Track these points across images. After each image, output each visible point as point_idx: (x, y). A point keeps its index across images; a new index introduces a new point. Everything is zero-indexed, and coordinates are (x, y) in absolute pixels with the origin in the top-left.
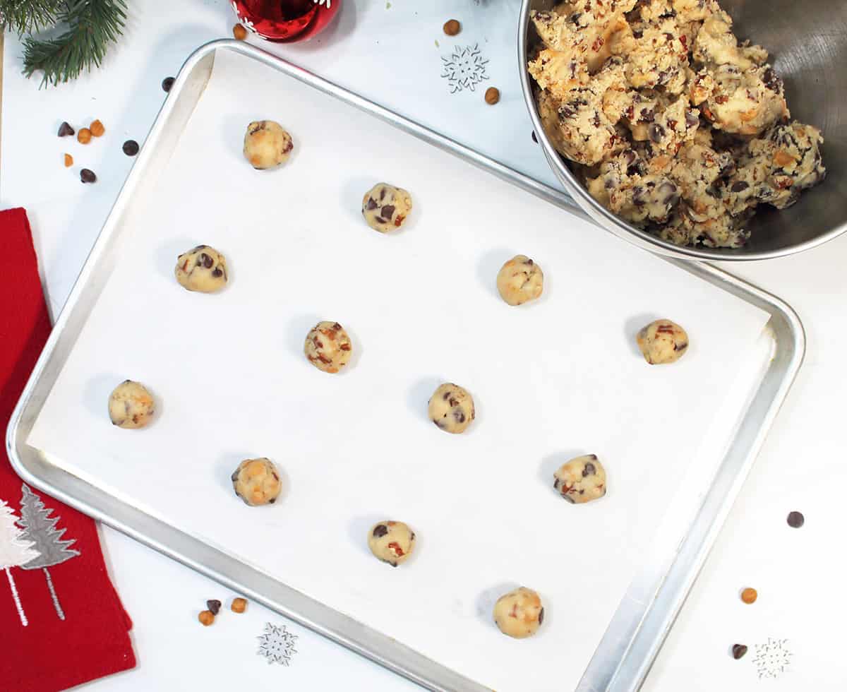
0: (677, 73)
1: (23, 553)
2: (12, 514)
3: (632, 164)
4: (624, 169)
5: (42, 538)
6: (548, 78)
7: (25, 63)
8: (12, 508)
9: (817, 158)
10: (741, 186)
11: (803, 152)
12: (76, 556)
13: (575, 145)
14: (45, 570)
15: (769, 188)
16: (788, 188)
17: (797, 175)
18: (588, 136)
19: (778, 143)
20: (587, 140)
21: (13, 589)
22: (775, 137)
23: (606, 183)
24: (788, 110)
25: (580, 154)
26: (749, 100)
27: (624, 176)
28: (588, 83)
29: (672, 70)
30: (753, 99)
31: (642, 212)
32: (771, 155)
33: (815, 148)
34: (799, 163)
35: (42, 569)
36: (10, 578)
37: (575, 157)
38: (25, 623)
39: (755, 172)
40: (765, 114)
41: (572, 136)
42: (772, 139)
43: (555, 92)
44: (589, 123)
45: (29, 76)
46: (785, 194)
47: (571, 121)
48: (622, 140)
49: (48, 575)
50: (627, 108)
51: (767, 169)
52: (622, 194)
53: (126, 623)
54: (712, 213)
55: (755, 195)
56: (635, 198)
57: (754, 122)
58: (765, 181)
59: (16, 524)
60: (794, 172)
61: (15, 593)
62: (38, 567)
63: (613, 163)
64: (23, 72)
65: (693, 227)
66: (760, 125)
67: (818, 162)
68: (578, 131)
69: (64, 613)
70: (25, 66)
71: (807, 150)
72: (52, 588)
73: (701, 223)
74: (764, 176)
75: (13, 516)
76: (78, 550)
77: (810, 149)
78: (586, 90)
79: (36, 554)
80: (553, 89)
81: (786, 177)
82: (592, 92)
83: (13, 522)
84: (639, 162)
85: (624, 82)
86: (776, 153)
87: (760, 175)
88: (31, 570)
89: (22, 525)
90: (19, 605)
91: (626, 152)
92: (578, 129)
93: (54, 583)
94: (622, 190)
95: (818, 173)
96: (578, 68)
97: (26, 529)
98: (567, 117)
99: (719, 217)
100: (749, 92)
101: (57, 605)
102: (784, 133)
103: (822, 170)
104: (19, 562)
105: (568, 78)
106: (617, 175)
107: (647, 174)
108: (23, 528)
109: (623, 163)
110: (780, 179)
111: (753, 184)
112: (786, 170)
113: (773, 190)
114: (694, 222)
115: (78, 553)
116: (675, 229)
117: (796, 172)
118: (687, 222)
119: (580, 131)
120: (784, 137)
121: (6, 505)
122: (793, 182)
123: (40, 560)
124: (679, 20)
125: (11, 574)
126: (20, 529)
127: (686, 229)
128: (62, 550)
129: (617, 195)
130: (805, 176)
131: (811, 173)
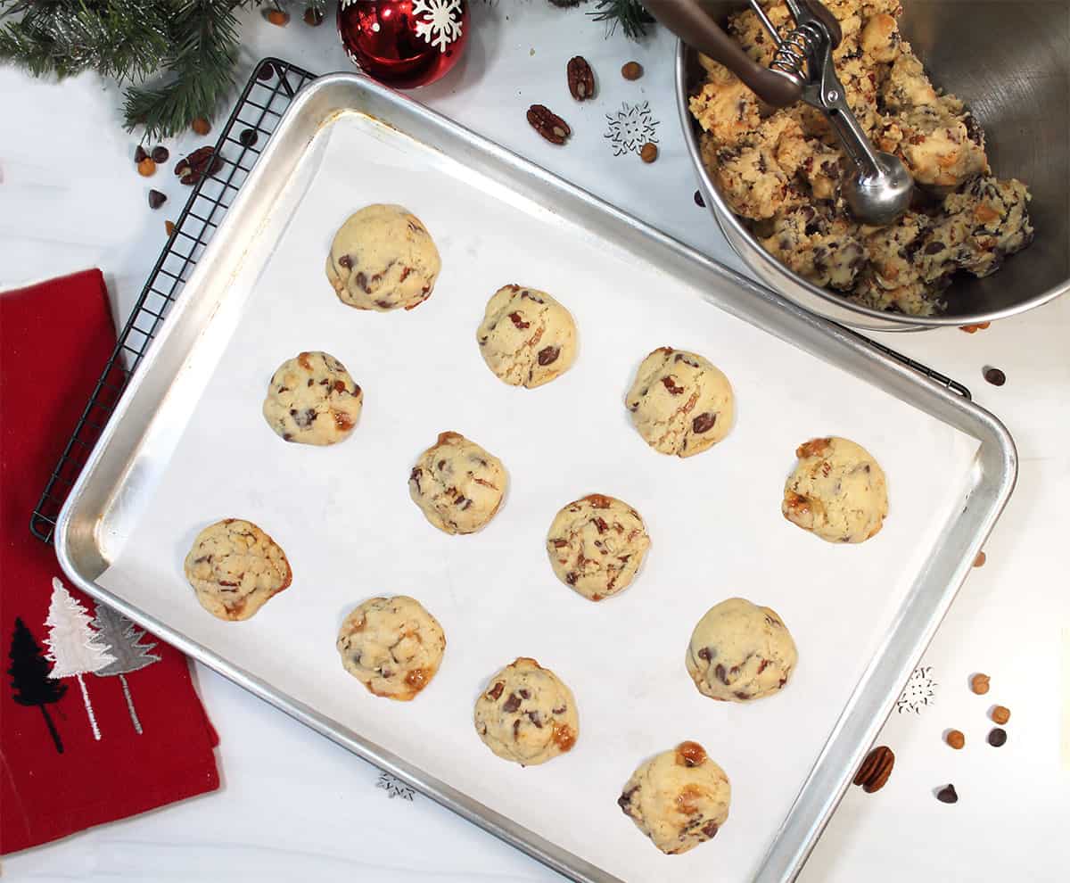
0: (864, 116)
1: (97, 657)
2: (85, 613)
3: (810, 222)
4: (802, 226)
5: (118, 641)
6: (712, 118)
7: (126, 116)
8: (85, 607)
9: (1024, 215)
10: (937, 247)
11: (1008, 207)
12: (157, 662)
13: (737, 194)
14: (121, 676)
15: (969, 250)
16: (990, 250)
17: (1001, 234)
18: (753, 183)
19: (979, 196)
20: (751, 188)
21: (86, 697)
22: (976, 189)
23: (781, 244)
24: (989, 166)
25: (744, 205)
26: (949, 141)
27: (802, 236)
28: (759, 126)
29: (857, 110)
30: (954, 139)
31: (822, 278)
32: (971, 211)
33: (1021, 204)
34: (1004, 221)
35: (118, 676)
36: (83, 684)
37: (739, 209)
38: (98, 737)
39: (952, 231)
40: (966, 162)
41: (734, 182)
42: (972, 191)
43: (720, 135)
44: (753, 169)
45: (130, 131)
46: (987, 256)
47: (732, 165)
48: (799, 195)
49: (125, 683)
50: (806, 159)
51: (966, 229)
52: (799, 256)
53: (212, 738)
54: (903, 279)
55: (952, 258)
56: (817, 260)
57: (953, 170)
58: (965, 241)
59: (89, 625)
60: (997, 230)
61: (88, 703)
62: (114, 674)
63: (789, 220)
64: (124, 127)
65: (881, 297)
66: (960, 175)
67: (1025, 219)
68: (741, 177)
69: (142, 726)
70: (126, 119)
71: (1013, 205)
72: (129, 698)
73: (891, 291)
74: (962, 236)
75: (86, 617)
76: (159, 656)
77: (1016, 204)
78: (754, 133)
79: (111, 659)
80: (717, 131)
81: (988, 236)
82: (762, 136)
83: (87, 623)
84: (819, 220)
85: (801, 127)
86: (977, 208)
87: (958, 235)
88: (106, 677)
89: (96, 626)
90: (91, 716)
91: (804, 208)
92: (741, 174)
93: (131, 693)
94: (800, 252)
95: (1025, 233)
96: (747, 109)
97: (101, 630)
98: (727, 160)
99: (911, 285)
100: (949, 132)
101: (134, 716)
102: (986, 183)
103: (1029, 230)
104: (92, 667)
105: (734, 119)
106: (793, 235)
107: (828, 233)
108: (97, 630)
109: (801, 220)
110: (981, 239)
111: (950, 245)
112: (988, 227)
113: (973, 252)
114: (882, 290)
115: (159, 659)
116: (860, 297)
117: (1000, 230)
118: (874, 290)
119: (743, 177)
120: (987, 188)
121: (78, 604)
122: (996, 242)
123: (116, 666)
124: (864, 62)
125: (84, 681)
126: (94, 631)
127: (873, 298)
128: (142, 655)
129: (793, 258)
130: (1011, 236)
131: (1016, 233)
